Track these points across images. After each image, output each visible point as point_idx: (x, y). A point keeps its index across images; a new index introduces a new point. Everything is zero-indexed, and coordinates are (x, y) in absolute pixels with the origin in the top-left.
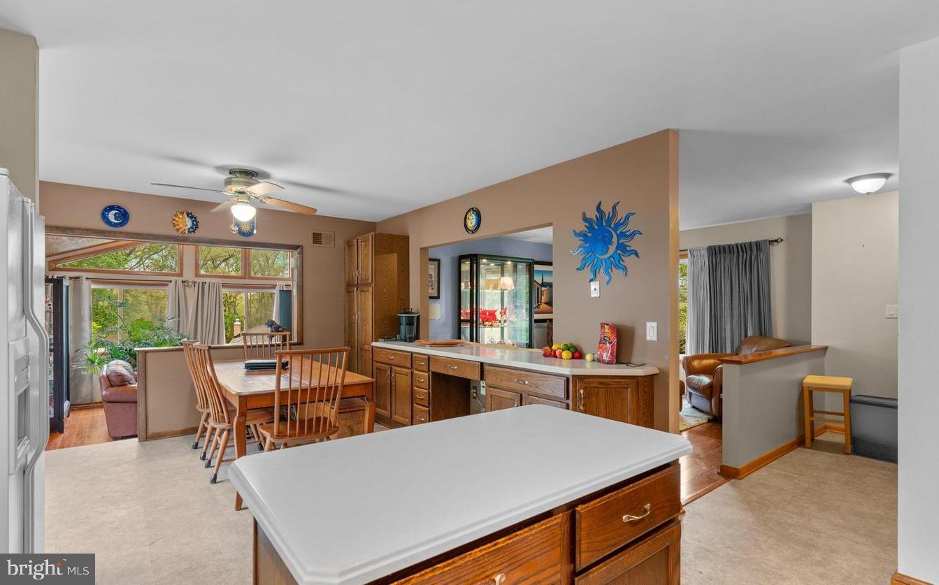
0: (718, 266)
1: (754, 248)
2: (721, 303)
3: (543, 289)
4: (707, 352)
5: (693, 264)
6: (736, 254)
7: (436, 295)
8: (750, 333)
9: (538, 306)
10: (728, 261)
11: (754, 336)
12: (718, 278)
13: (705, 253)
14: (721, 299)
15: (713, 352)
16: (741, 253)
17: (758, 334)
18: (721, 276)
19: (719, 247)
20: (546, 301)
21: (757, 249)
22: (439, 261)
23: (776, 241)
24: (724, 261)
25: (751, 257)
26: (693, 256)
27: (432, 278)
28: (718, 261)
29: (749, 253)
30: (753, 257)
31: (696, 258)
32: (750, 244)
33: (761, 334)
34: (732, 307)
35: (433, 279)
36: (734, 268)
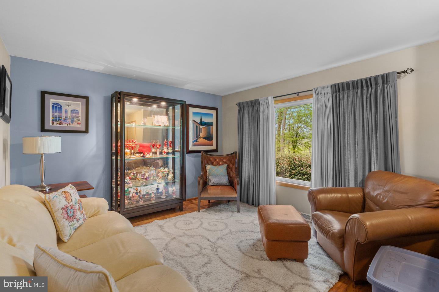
0: (341, 102)
1: (380, 81)
2: (344, 138)
3: (201, 127)
4: (330, 186)
5: (318, 101)
6: (360, 89)
7: (84, 129)
8: (374, 168)
9: (197, 140)
10: (351, 96)
11: (379, 171)
12: (342, 113)
13: (329, 91)
14: (344, 133)
15: (336, 186)
16: (365, 88)
17: (383, 169)
18: (344, 113)
19: (343, 84)
20: (204, 136)
21: (383, 83)
22: (87, 98)
23: (405, 72)
24: (348, 97)
25: (376, 92)
26: (317, 94)
27: (78, 113)
28: (341, 97)
29: (374, 87)
30: (379, 91)
31: (320, 97)
32: (376, 78)
33: (386, 169)
34: (355, 141)
35: (80, 114)
36: (358, 103)
